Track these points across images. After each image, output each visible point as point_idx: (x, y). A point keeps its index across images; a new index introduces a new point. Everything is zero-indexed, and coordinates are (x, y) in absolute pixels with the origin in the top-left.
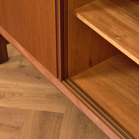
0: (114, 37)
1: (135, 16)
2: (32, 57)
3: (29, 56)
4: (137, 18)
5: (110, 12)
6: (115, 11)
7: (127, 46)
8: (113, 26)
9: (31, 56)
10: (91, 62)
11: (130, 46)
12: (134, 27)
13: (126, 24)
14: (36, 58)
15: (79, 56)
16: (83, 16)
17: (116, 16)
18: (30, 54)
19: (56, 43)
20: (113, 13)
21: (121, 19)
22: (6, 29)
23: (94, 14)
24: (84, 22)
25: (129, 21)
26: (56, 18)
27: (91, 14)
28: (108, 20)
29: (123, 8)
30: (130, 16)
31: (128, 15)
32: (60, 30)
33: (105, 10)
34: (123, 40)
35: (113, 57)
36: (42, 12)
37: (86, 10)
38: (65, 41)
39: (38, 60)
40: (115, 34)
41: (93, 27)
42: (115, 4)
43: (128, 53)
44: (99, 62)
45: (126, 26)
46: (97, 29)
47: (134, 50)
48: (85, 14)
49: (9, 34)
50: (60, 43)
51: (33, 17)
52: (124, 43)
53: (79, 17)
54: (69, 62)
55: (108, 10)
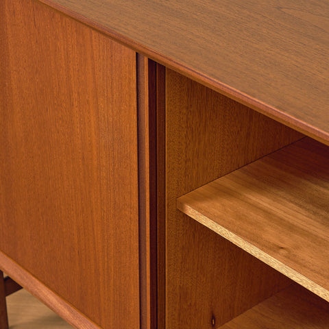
0: (273, 249)
1: (311, 206)
2: (79, 314)
3: (72, 312)
4: (315, 209)
5: (257, 200)
6: (267, 197)
7: (304, 266)
8: (267, 229)
9: (75, 311)
10: (213, 317)
11: (311, 267)
12: (312, 228)
13: (295, 223)
14: (87, 316)
15: (189, 304)
16: (199, 210)
17: (270, 207)
18: (72, 308)
19: (138, 275)
20: (263, 201)
21: (282, 213)
22: (12, 256)
23: (223, 205)
24: (203, 223)
25: (300, 216)
26: (139, 219)
27: (216, 206)
28: (253, 215)
29: (282, 191)
30: (300, 206)
31: (296, 204)
32: (148, 244)
33: (245, 196)
34: (295, 256)
35: (260, 304)
36: (105, 210)
37: (205, 198)
38: (160, 270)
39: (93, 320)
40: (275, 245)
41: (224, 232)
42: (265, 183)
43: (310, 282)
44: (231, 318)
45: (296, 227)
46: (234, 235)
47: (322, 275)
48: (204, 205)
49: (21, 268)
50: (148, 274)
51: (84, 221)
52: (296, 262)
53: (191, 212)
54: (167, 317)
55: (251, 197)
